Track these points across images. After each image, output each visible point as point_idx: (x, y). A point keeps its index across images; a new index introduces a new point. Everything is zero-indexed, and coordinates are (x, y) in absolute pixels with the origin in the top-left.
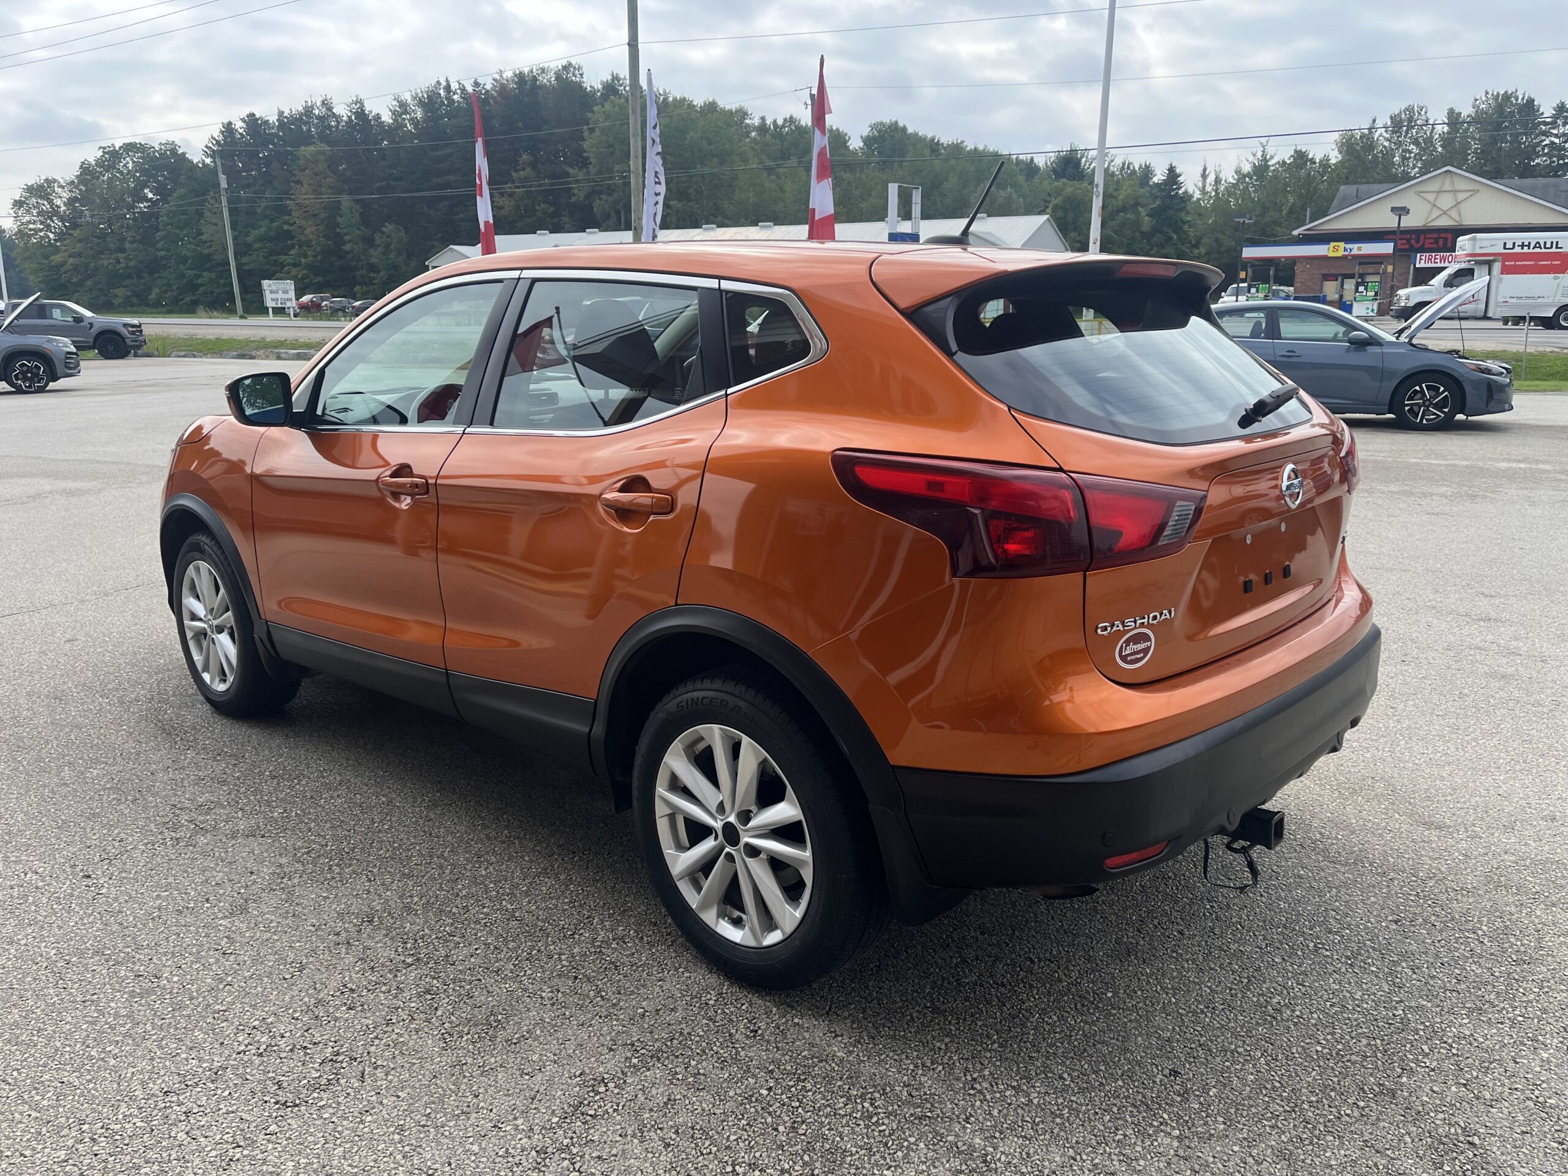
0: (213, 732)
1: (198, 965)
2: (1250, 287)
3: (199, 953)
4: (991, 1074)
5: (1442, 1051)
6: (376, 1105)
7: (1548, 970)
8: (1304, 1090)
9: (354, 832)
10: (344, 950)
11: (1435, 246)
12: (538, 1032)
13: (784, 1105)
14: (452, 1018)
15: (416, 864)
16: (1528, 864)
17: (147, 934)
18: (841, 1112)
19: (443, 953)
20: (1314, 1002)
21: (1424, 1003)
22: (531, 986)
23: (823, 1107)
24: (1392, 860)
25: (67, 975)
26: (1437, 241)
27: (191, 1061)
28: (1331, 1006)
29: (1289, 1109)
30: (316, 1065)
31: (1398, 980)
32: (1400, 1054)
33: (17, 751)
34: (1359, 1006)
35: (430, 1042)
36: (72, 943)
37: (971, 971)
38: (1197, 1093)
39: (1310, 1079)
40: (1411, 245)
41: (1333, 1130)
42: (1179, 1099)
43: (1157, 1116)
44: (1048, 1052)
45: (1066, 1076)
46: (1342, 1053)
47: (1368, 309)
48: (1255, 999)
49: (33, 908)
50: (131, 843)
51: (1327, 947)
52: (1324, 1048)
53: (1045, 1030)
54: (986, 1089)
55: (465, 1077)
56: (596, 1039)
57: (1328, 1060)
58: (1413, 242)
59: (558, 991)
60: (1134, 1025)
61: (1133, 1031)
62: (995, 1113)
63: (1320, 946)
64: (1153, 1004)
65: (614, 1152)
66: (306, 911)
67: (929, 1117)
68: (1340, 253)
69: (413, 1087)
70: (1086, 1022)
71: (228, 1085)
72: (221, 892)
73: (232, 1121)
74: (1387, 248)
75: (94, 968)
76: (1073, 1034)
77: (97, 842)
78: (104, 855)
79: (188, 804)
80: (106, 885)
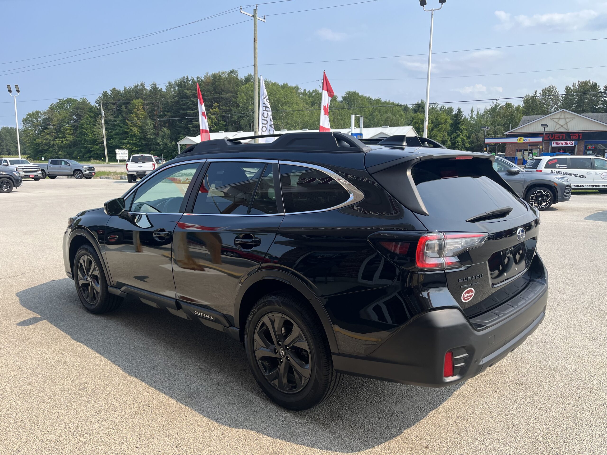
11: (559, 139)
26: (559, 137)
58: (550, 137)
74: (540, 139)
77: (65, 345)
78: (68, 349)
79: (94, 333)
80: (69, 357)
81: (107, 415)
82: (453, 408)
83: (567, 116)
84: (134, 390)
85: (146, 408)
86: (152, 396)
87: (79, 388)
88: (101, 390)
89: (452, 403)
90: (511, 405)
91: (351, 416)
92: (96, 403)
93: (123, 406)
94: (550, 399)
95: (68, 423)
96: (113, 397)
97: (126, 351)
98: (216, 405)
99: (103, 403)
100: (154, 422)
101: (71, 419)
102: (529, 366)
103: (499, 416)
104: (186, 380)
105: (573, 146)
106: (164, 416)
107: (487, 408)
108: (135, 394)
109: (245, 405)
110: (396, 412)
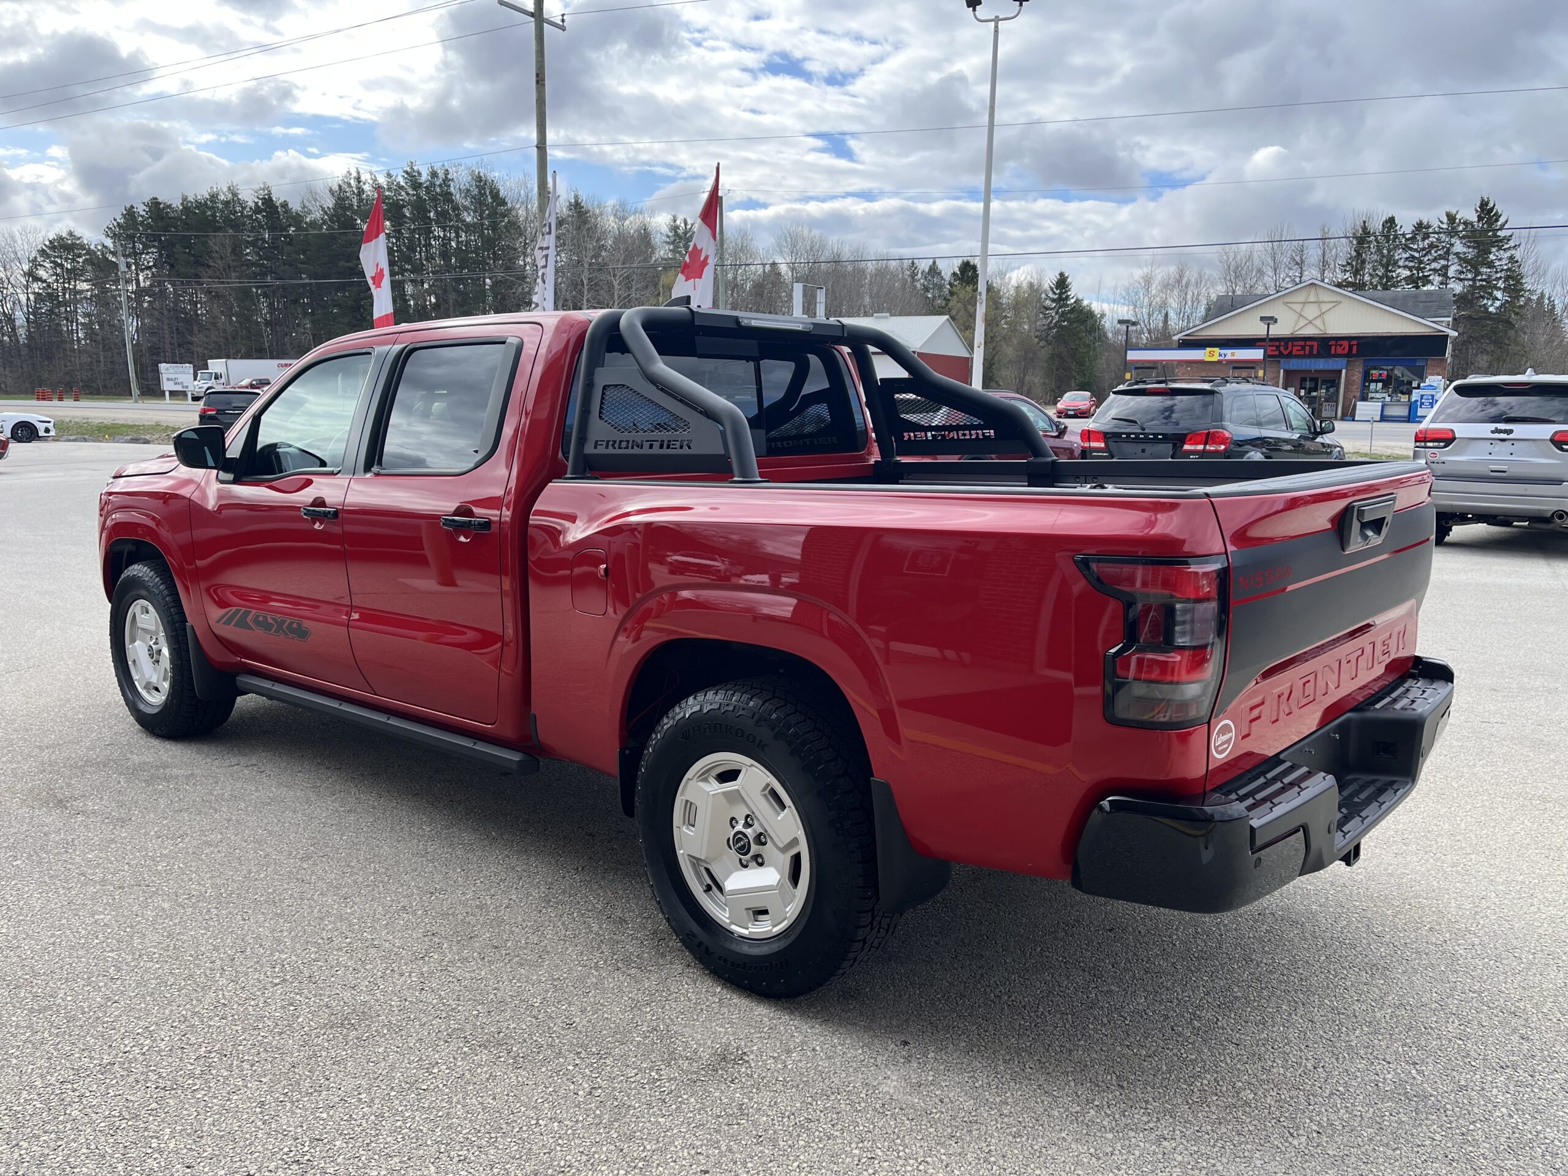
11: (1302, 352)
19: (307, 975)
26: (1303, 348)
40: (1280, 352)
58: (1282, 348)
59: (406, 1000)
62: (756, 1076)
65: (440, 1114)
68: (1216, 358)
69: (274, 1075)
73: (118, 1103)
74: (1257, 354)
83: (1324, 296)
94: (1273, 993)
106: (265, 1080)
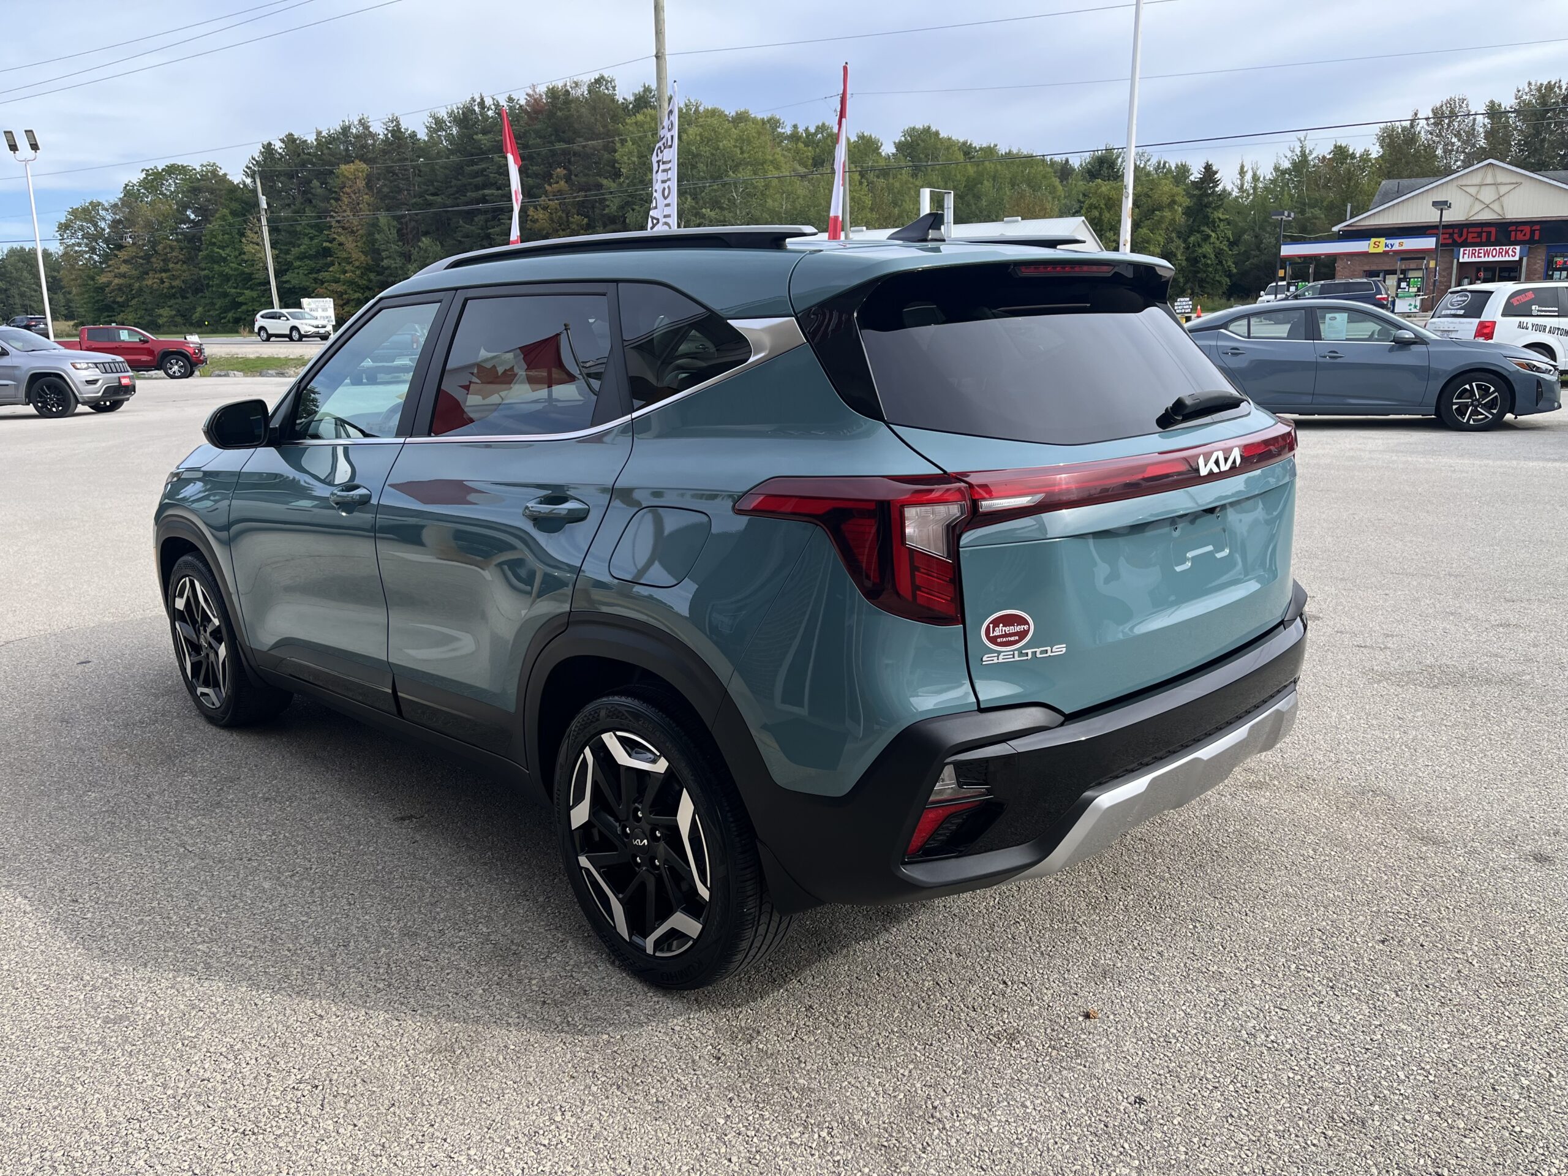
0: (212, 754)
1: (173, 991)
2: (1289, 285)
3: (174, 977)
4: (953, 1102)
5: (1418, 1077)
6: (333, 1134)
7: (1537, 992)
8: (1272, 1119)
9: (340, 855)
10: (317, 976)
11: (1478, 240)
12: (501, 1059)
13: (739, 1134)
14: (418, 1046)
15: (397, 887)
16: (1526, 880)
17: (126, 959)
18: (796, 1141)
20: (1290, 1026)
21: (1404, 1027)
22: (498, 1012)
23: (779, 1137)
24: (1386, 878)
25: (45, 1001)
26: (1480, 235)
27: (156, 1087)
28: (1307, 1030)
29: (1254, 1138)
30: (278, 1093)
31: (1379, 1003)
32: (1375, 1081)
33: (20, 775)
34: (1336, 1030)
35: (392, 1070)
36: (53, 968)
37: (942, 994)
38: (1161, 1121)
39: (1279, 1107)
40: (1454, 240)
41: (1298, 1161)
42: (1142, 1128)
43: (1118, 1146)
44: (1013, 1079)
45: (1028, 1103)
46: (1314, 1079)
47: (1410, 305)
48: (1230, 1023)
49: (19, 933)
50: (121, 867)
51: (1309, 969)
52: (1297, 1074)
53: (1011, 1056)
54: (946, 1117)
55: (423, 1105)
56: (557, 1066)
57: (1299, 1086)
58: (1455, 236)
60: (1103, 1050)
61: (1102, 1056)
63: (1302, 967)
64: (1124, 1029)
66: (283, 936)
67: (885, 1146)
68: (1380, 250)
70: (1054, 1048)
71: (189, 1113)
72: (203, 916)
74: (1429, 243)
75: (72, 993)
76: (1040, 1059)
77: (87, 866)
78: (93, 880)
79: (179, 827)
80: (91, 909)
81: (180, 1120)
82: (1309, 1080)
83: (1502, 177)
84: (275, 1025)
85: (306, 1092)
86: (328, 1047)
87: (107, 1017)
88: (172, 1025)
89: (1303, 1063)
90: (1496, 1062)
91: (974, 1116)
92: (150, 1075)
93: (232, 1087)
95: (51, 1148)
96: (208, 1051)
97: (267, 885)
98: (531, 1079)
99: (173, 1074)
100: (325, 1148)
101: (63, 1135)
102: (1526, 919)
103: (1463, 1108)
104: (443, 985)
105: (1517, 258)
106: (360, 1124)
107: (1421, 1078)
108: (277, 1040)
109: (626, 1076)
110: (1120, 1098)
